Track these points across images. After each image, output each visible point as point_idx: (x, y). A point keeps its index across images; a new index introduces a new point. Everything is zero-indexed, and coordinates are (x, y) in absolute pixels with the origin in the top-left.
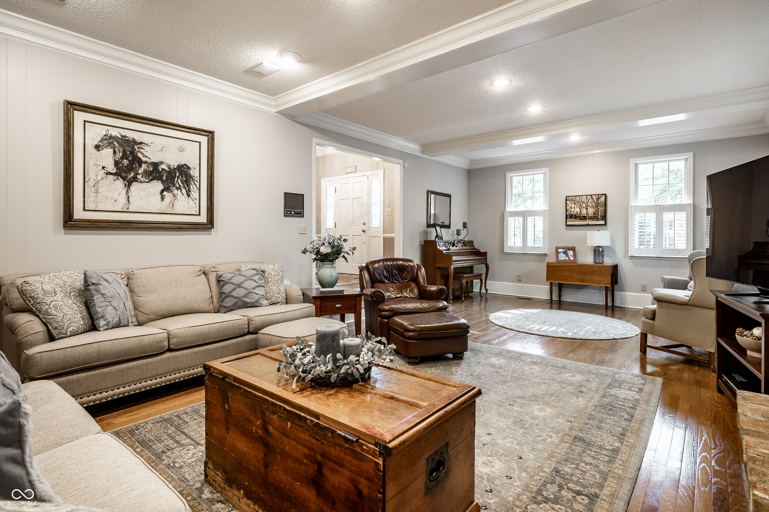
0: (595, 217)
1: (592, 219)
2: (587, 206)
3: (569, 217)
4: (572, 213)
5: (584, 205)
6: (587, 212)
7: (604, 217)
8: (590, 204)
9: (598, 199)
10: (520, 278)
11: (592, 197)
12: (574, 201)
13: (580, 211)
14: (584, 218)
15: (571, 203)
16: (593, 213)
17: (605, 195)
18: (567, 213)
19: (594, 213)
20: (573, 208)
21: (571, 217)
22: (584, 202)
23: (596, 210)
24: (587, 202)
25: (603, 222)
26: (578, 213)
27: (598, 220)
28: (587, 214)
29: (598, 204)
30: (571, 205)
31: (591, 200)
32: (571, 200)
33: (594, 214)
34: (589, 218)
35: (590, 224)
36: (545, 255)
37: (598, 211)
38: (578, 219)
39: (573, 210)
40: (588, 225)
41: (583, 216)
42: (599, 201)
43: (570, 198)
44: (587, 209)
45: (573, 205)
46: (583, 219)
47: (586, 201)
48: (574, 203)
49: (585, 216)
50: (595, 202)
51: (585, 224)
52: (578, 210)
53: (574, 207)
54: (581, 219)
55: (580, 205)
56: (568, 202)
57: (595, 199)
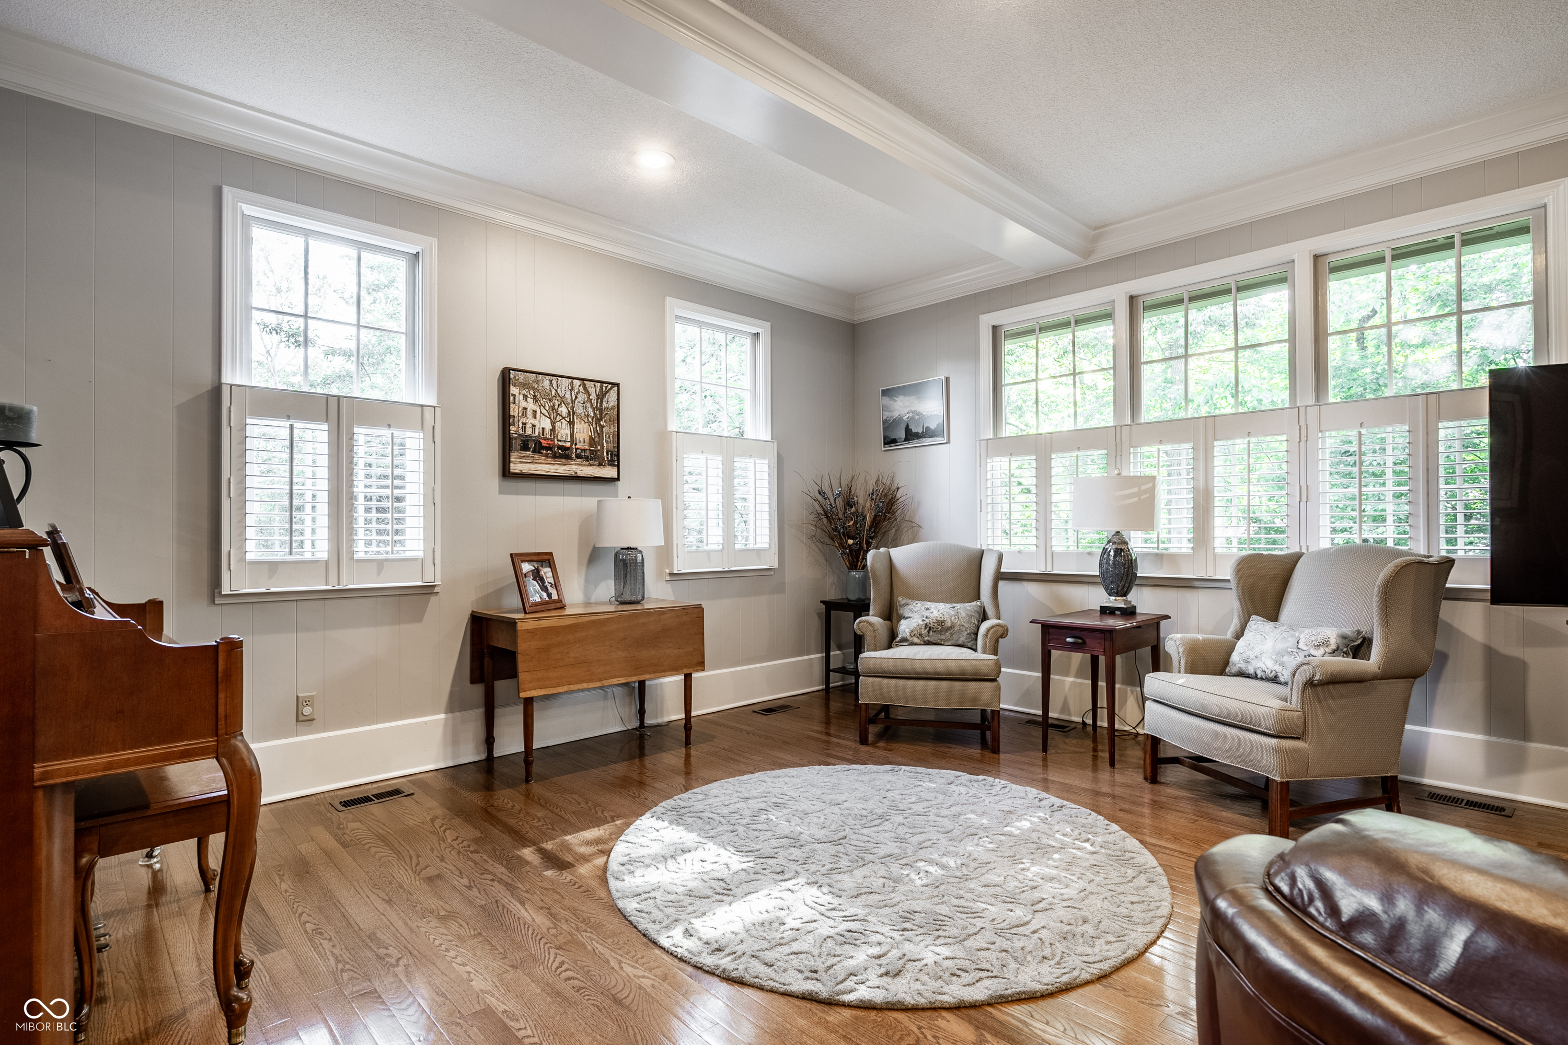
0: (591, 456)
1: (587, 459)
2: (572, 413)
3: (517, 444)
4: (529, 431)
5: (563, 410)
6: (572, 435)
7: (614, 459)
8: (579, 409)
9: (601, 396)
10: (307, 711)
11: (585, 388)
12: (535, 390)
13: (553, 430)
14: (563, 454)
15: (525, 397)
16: (587, 439)
17: (618, 385)
18: (513, 429)
19: (592, 441)
20: (529, 413)
21: (525, 447)
22: (562, 400)
23: (595, 429)
24: (573, 402)
25: (610, 472)
26: (547, 434)
27: (600, 465)
28: (572, 441)
29: (601, 411)
30: (523, 404)
31: (582, 397)
32: (524, 385)
33: (591, 445)
34: (578, 456)
35: (580, 474)
36: (428, 590)
37: (600, 435)
38: (547, 456)
39: (530, 420)
40: (575, 478)
41: (560, 447)
42: (604, 405)
43: (521, 376)
44: (571, 423)
45: (531, 405)
46: (561, 456)
47: (568, 396)
48: (535, 399)
49: (567, 449)
50: (594, 402)
51: (567, 473)
52: (548, 426)
53: (535, 412)
54: (555, 456)
55: (553, 408)
56: (514, 390)
57: (593, 396)
